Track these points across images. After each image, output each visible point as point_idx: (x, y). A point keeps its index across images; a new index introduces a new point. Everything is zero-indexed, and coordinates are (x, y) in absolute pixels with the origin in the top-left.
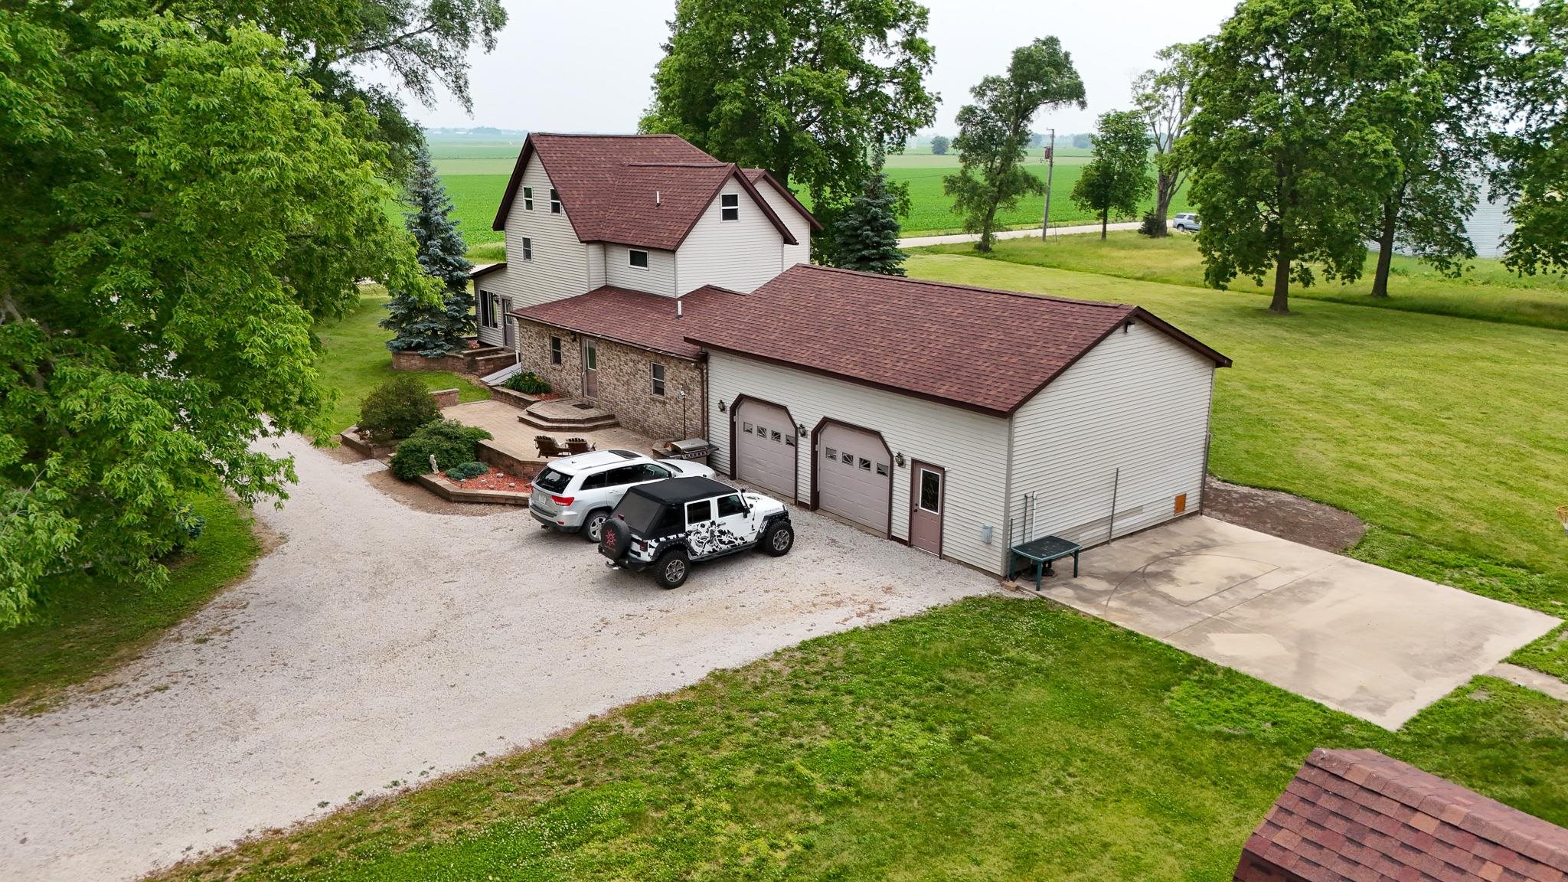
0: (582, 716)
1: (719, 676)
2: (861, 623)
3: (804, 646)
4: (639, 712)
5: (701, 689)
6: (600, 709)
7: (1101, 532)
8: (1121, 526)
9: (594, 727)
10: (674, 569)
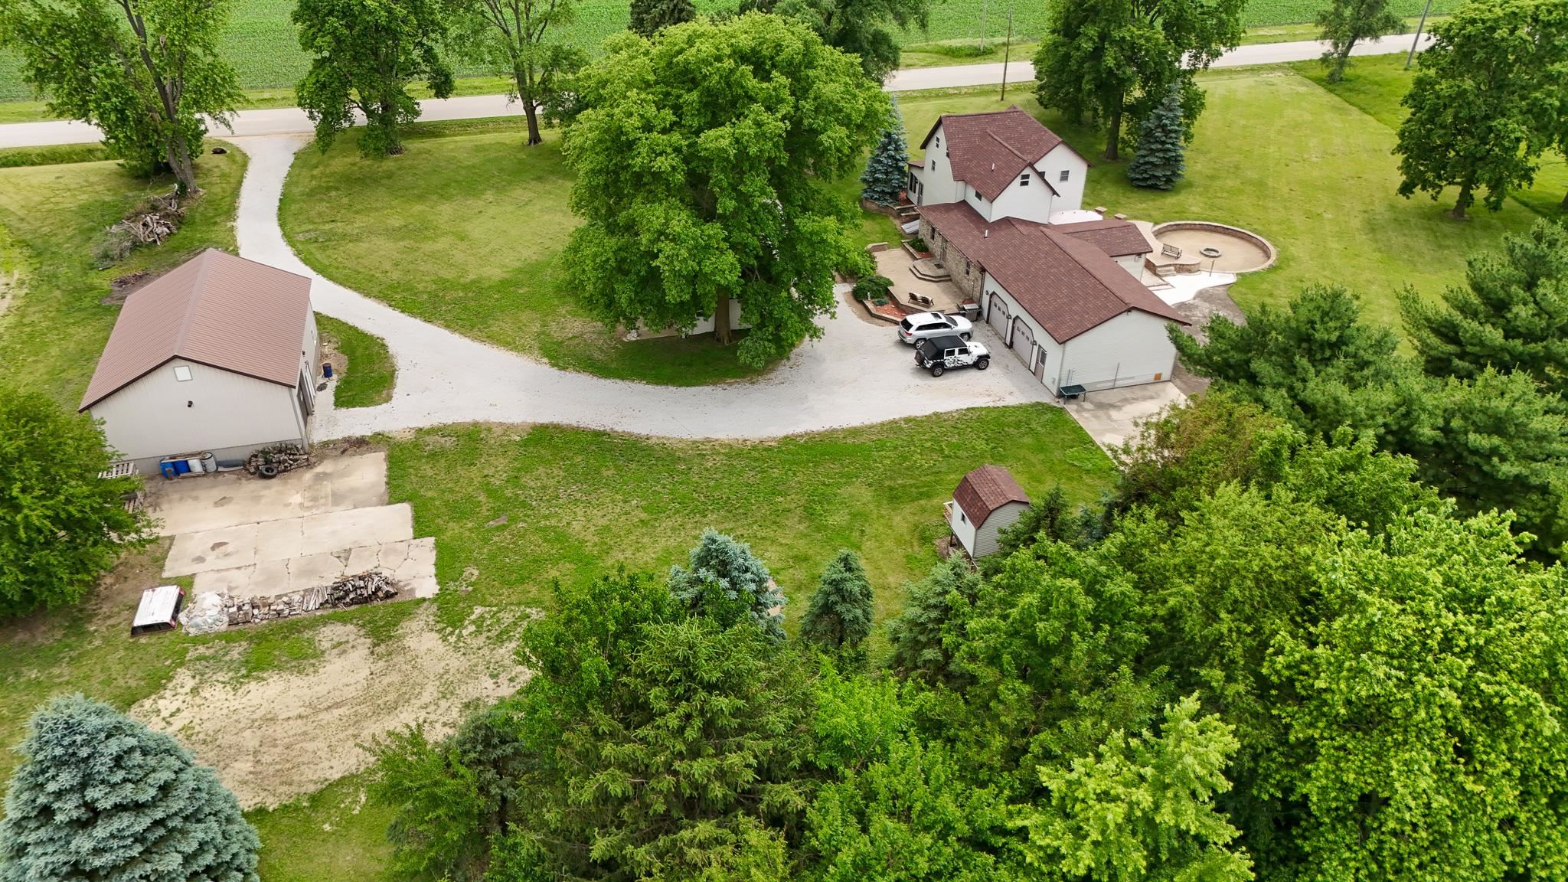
0: (891, 418)
1: (936, 414)
2: (991, 404)
3: (968, 409)
4: (907, 420)
5: (928, 417)
6: (897, 417)
7: (1110, 384)
8: (1119, 383)
9: (895, 422)
10: (938, 371)
